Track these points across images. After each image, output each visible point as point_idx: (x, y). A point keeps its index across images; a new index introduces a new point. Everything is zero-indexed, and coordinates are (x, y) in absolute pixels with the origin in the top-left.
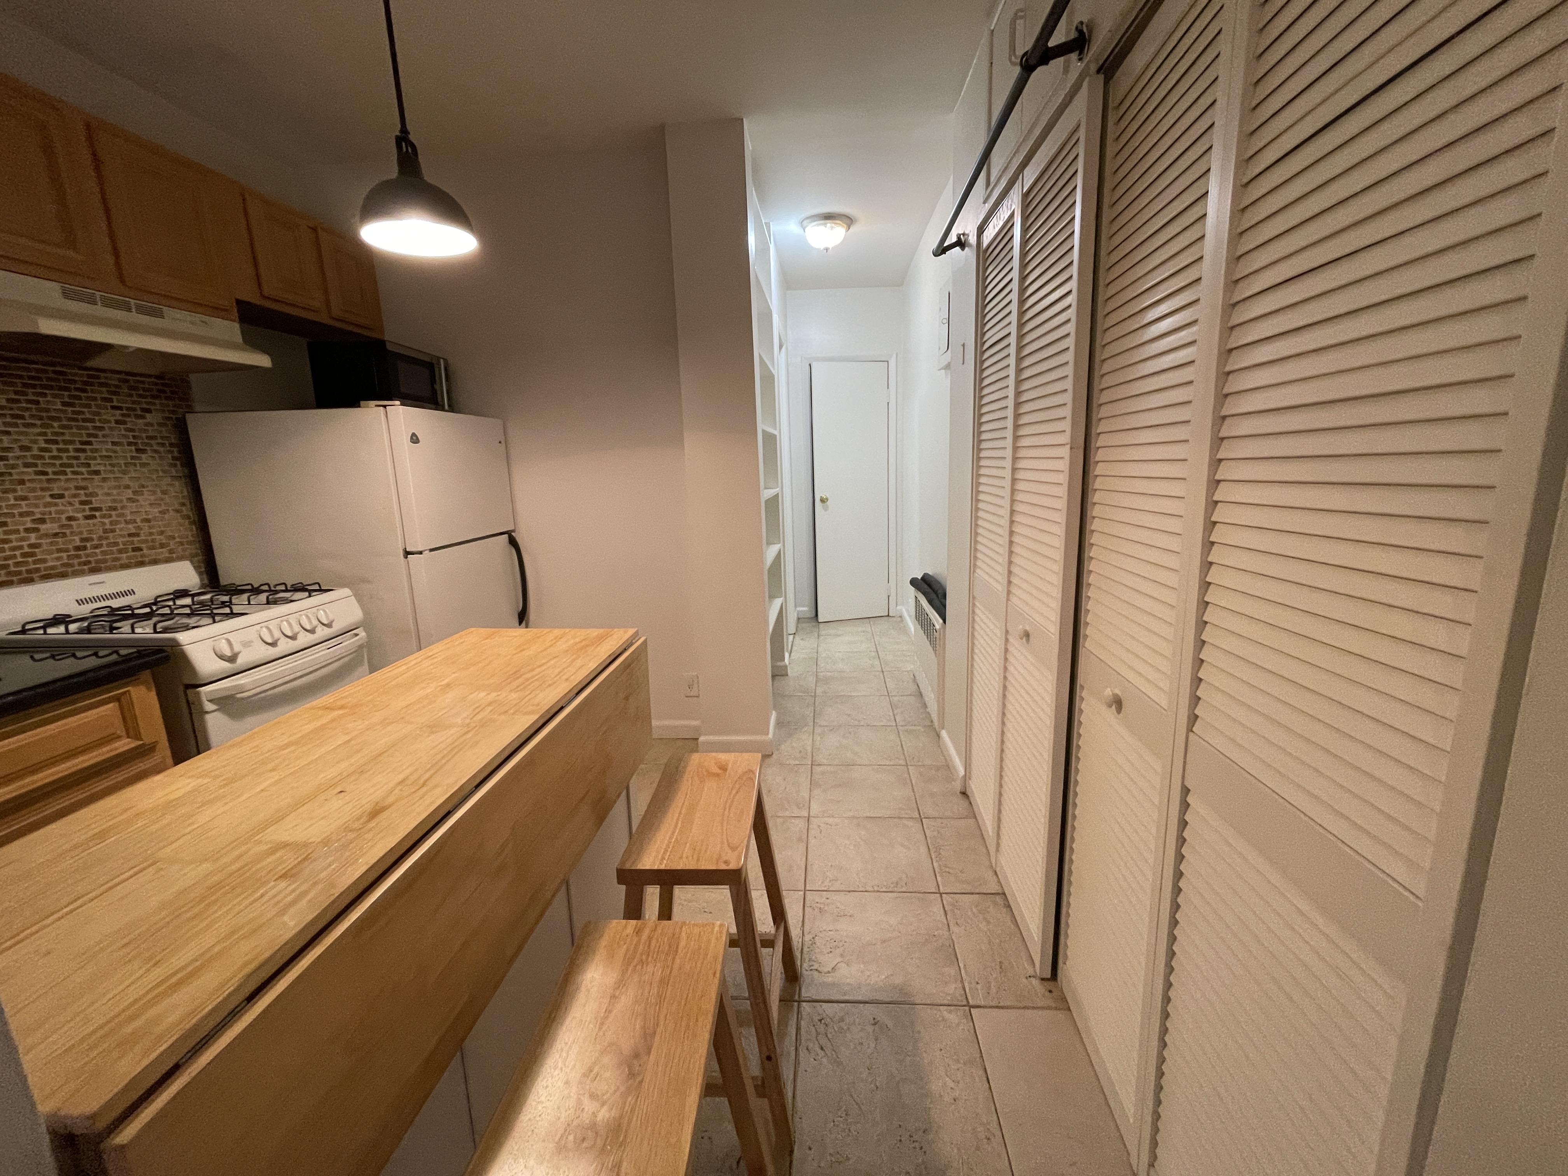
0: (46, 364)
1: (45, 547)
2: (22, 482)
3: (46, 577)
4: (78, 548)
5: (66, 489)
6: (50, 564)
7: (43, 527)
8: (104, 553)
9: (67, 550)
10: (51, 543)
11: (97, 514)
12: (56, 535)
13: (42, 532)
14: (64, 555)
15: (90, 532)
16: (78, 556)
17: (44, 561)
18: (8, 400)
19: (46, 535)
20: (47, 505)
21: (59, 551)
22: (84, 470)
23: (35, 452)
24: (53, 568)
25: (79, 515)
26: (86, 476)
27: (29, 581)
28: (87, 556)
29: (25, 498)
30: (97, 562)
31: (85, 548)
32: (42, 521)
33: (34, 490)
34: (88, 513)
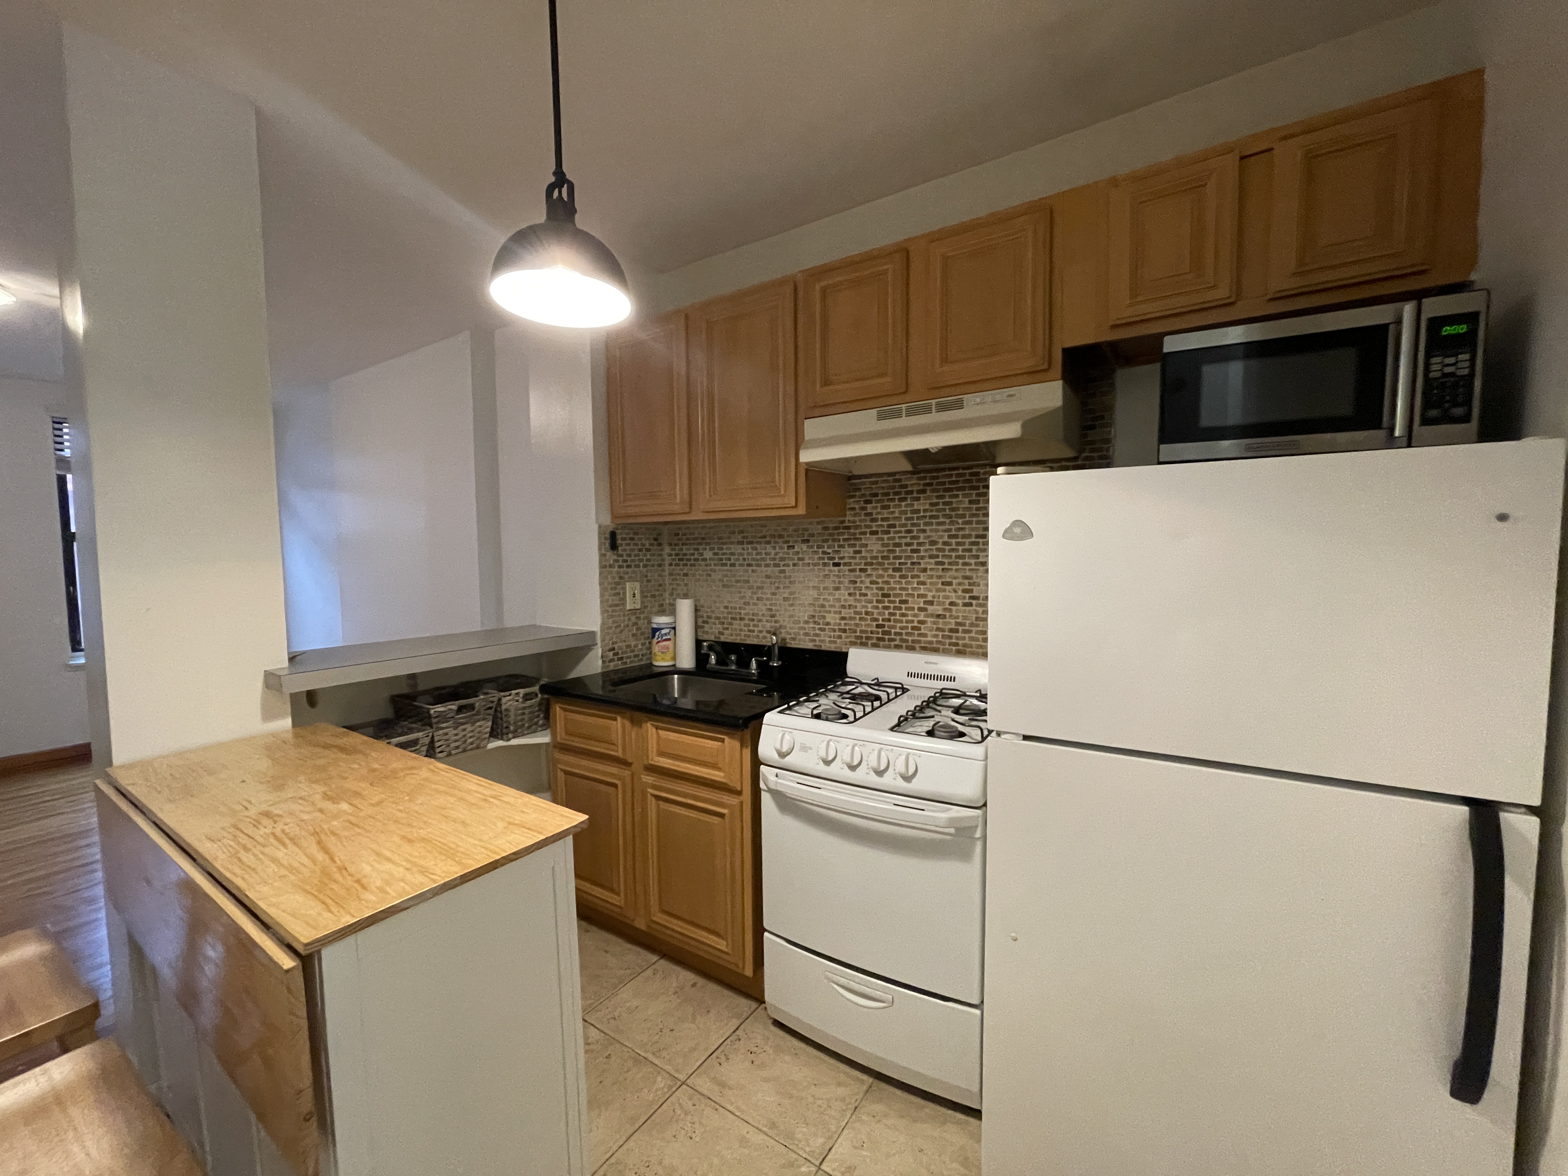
0: (964, 468)
1: (929, 625)
2: (925, 570)
3: (924, 649)
4: (951, 630)
5: (955, 578)
6: (929, 639)
7: (930, 608)
8: (971, 639)
9: (943, 630)
10: (934, 623)
11: (974, 602)
12: (938, 616)
13: (929, 612)
14: (941, 634)
15: (965, 618)
16: (950, 637)
17: (925, 635)
18: (931, 504)
19: (932, 616)
20: (938, 590)
21: (938, 629)
22: (973, 561)
23: (940, 546)
24: (931, 642)
25: (960, 602)
26: (973, 567)
27: (911, 649)
28: (957, 638)
29: (924, 583)
30: (965, 645)
31: (957, 631)
32: (931, 603)
33: (931, 577)
34: (967, 601)
